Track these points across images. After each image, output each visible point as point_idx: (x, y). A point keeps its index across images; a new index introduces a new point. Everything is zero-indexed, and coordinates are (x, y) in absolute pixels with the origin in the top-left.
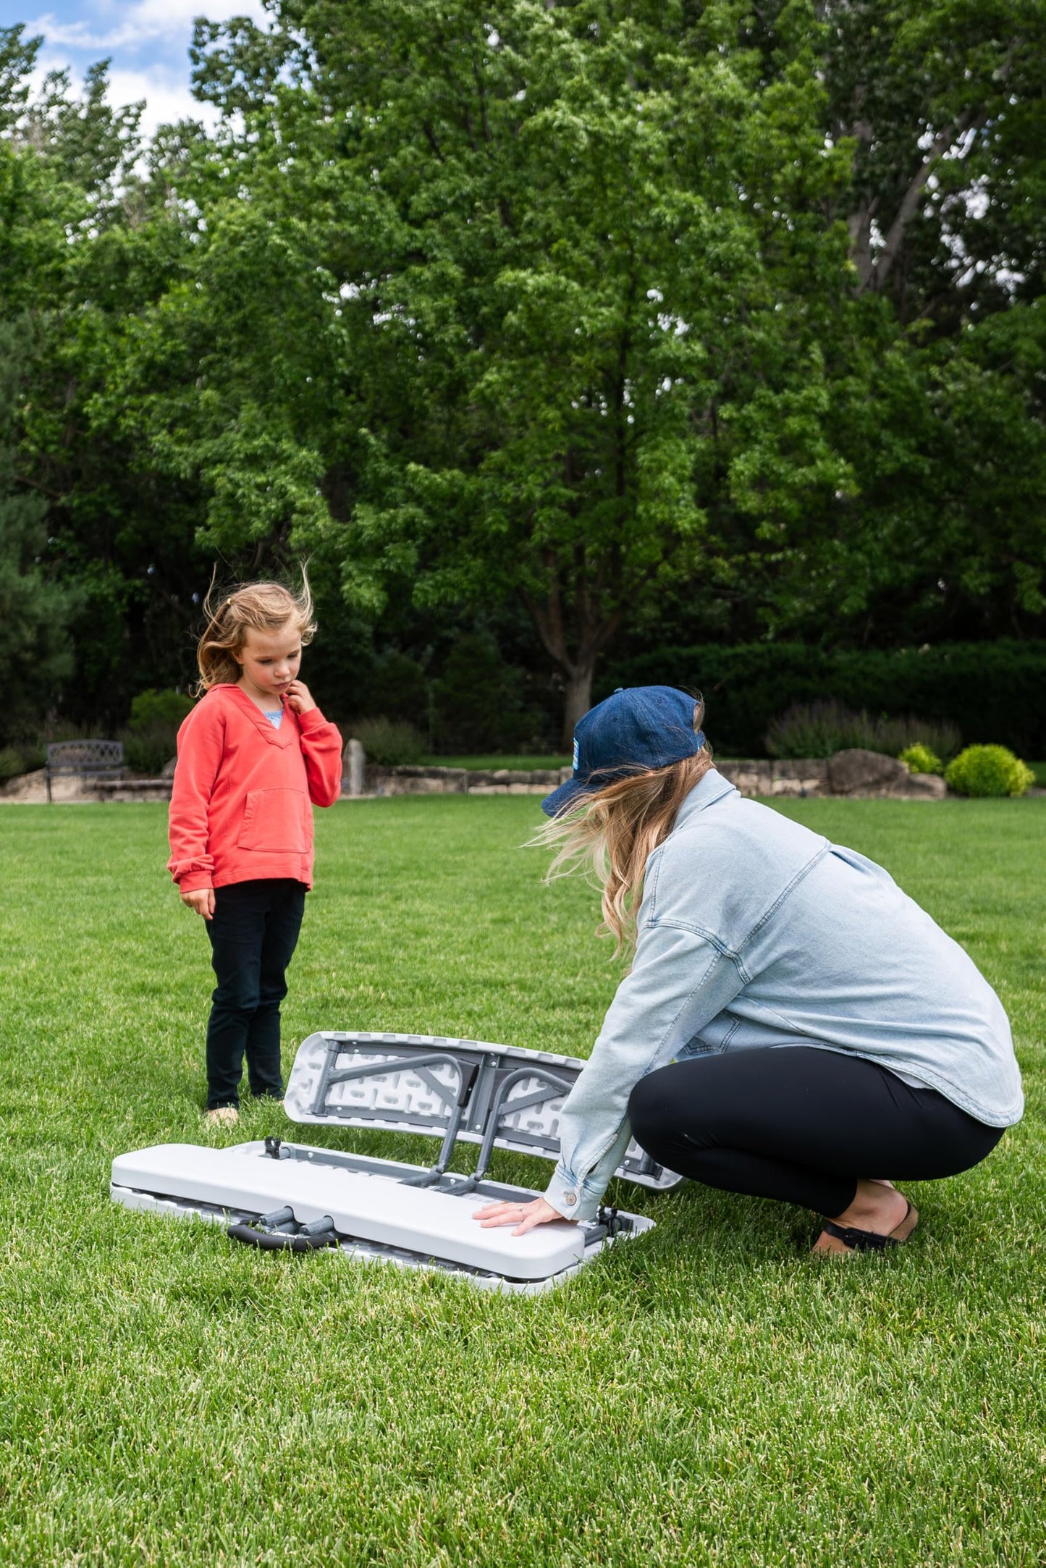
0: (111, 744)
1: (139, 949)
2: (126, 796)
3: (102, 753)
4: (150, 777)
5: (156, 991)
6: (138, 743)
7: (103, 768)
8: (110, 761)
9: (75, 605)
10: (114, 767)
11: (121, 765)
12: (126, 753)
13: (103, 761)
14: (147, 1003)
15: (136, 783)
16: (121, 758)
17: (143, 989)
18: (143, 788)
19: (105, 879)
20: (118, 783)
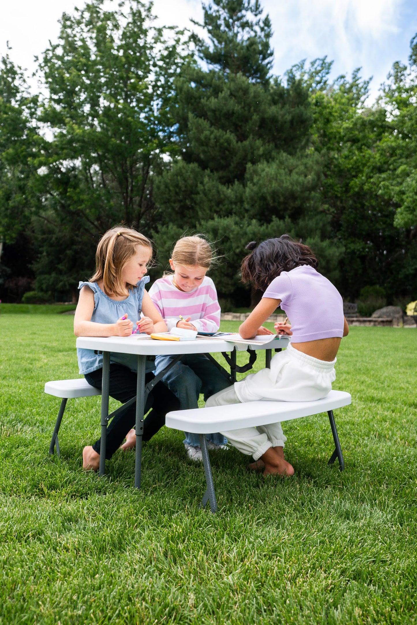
0: (353, 305)
1: (369, 381)
2: (357, 324)
3: (349, 308)
4: (366, 317)
5: (379, 401)
6: (363, 305)
7: (349, 313)
8: (352, 311)
9: (341, 253)
10: (353, 313)
11: (356, 313)
12: (358, 308)
13: (350, 311)
14: (376, 406)
15: (361, 319)
16: (356, 310)
17: (373, 399)
18: (365, 321)
19: (352, 352)
20: (355, 319)
